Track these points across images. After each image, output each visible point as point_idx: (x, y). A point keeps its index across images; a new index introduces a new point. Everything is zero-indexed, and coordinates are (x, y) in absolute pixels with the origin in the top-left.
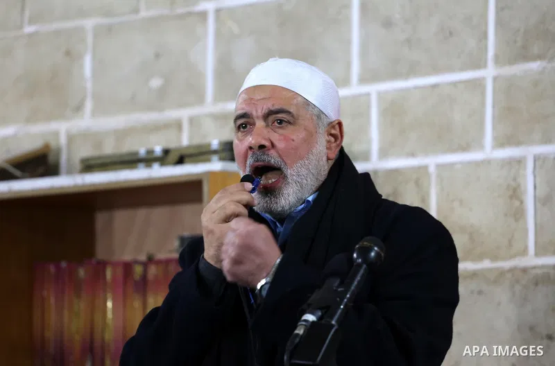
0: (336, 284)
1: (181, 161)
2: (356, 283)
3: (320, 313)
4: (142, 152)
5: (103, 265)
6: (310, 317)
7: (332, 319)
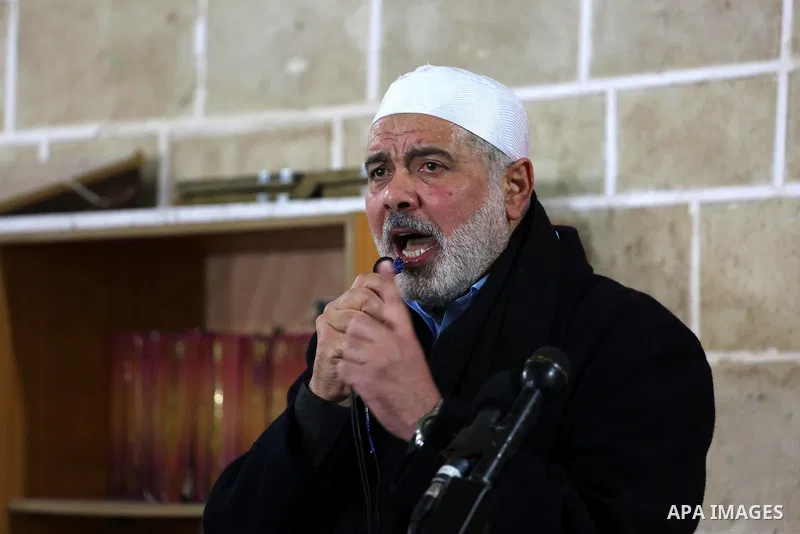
0: (493, 420)
1: (317, 193)
3: (465, 464)
4: (264, 175)
5: (212, 339)
6: (451, 471)
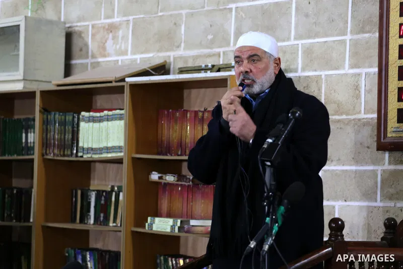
0: (281, 127)
1: (219, 70)
2: (289, 127)
3: (274, 139)
4: (203, 66)
5: (187, 111)
6: (270, 140)
7: (279, 141)
